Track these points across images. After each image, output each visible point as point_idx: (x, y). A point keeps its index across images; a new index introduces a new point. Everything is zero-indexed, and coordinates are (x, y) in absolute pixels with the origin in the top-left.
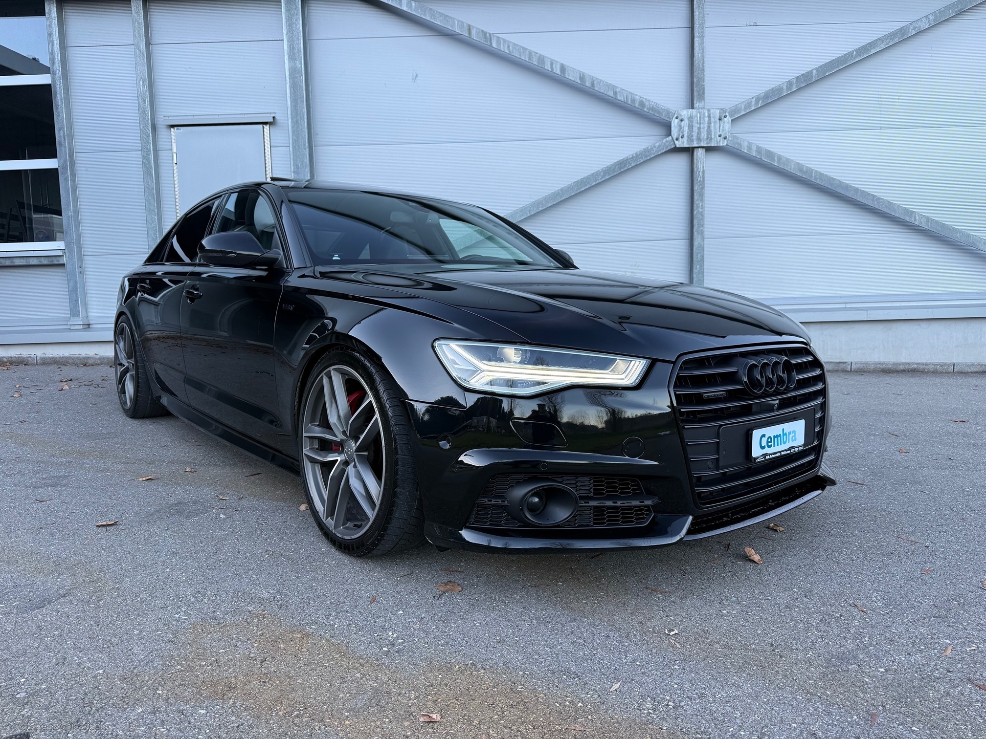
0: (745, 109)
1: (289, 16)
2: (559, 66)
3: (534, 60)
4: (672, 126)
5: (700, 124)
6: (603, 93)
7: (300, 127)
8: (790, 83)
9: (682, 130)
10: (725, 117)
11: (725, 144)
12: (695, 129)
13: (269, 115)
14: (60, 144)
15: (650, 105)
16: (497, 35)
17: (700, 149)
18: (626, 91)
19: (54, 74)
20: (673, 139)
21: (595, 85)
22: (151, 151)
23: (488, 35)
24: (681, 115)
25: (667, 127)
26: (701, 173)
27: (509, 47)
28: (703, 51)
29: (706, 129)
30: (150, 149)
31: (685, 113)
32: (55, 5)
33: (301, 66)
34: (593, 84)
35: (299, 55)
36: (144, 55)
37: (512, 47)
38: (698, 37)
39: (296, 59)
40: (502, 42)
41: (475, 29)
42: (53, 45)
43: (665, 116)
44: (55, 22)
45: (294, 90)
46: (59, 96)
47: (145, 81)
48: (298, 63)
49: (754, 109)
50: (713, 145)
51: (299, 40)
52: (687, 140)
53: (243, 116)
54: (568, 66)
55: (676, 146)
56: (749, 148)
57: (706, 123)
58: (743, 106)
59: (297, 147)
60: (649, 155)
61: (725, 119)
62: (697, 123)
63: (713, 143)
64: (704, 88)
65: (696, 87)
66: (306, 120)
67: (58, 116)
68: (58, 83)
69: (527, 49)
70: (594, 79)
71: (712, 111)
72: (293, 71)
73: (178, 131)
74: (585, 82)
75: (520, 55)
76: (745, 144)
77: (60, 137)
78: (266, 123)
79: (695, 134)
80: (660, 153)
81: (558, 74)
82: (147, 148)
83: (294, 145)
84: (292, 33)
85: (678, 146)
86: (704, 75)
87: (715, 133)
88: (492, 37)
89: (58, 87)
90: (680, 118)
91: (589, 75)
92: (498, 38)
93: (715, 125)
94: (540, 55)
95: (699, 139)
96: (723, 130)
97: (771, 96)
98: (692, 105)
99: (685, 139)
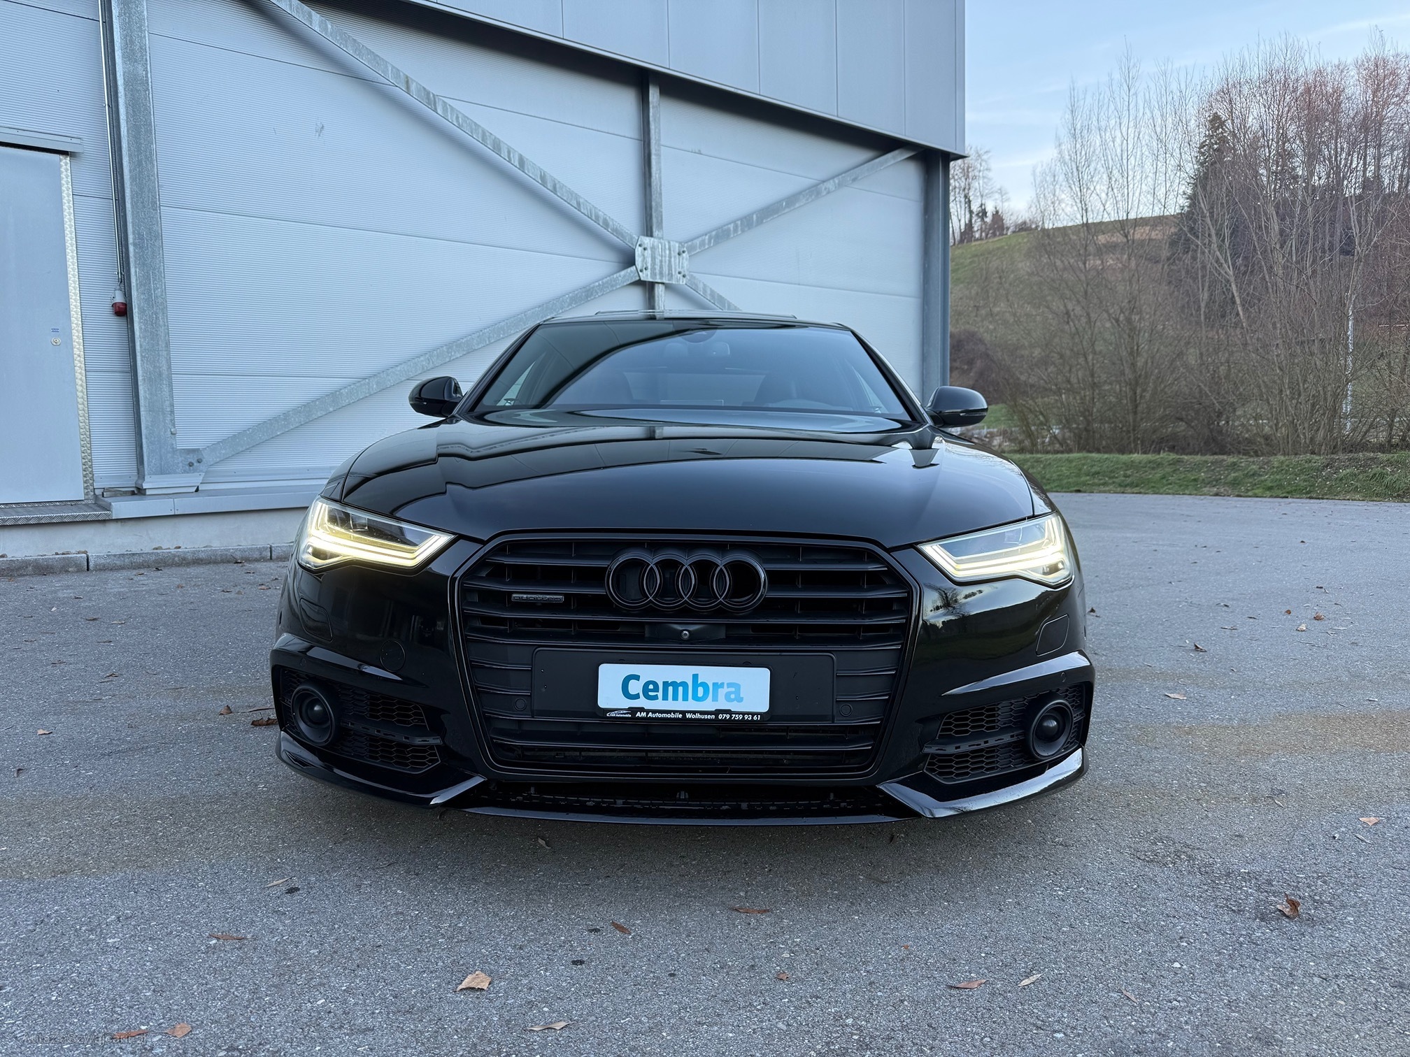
0: (700, 246)
2: (517, 160)
3: (488, 142)
4: (636, 254)
5: (662, 256)
6: (565, 201)
9: (645, 261)
10: (684, 252)
12: (658, 261)
13: (71, 140)
15: (613, 225)
16: (445, 99)
17: (661, 285)
18: (589, 203)
20: (636, 270)
21: (557, 190)
23: (432, 98)
24: (643, 244)
25: (630, 255)
27: (457, 118)
29: (667, 262)
31: (647, 241)
33: (147, 74)
34: (554, 188)
37: (462, 120)
38: (655, 155)
40: (449, 110)
41: (416, 88)
43: (628, 243)
45: (134, 111)
48: (140, 68)
49: (708, 248)
50: (672, 284)
51: (141, 30)
52: (651, 273)
54: (527, 160)
55: (638, 279)
57: (667, 256)
58: (699, 243)
59: (139, 204)
60: (614, 286)
61: (684, 255)
62: (659, 255)
63: (672, 280)
64: (662, 215)
65: (655, 212)
69: (479, 126)
70: (557, 184)
71: (672, 243)
74: (545, 183)
75: (472, 133)
76: (701, 286)
78: (65, 153)
79: (657, 268)
80: (624, 284)
81: (516, 172)
83: (135, 200)
84: (129, 18)
85: (642, 279)
86: (662, 200)
87: (674, 270)
88: (437, 103)
90: (643, 246)
91: (551, 176)
92: (447, 106)
93: (675, 260)
94: (498, 140)
95: (661, 274)
96: (682, 267)
97: (721, 235)
98: (649, 233)
99: (649, 272)
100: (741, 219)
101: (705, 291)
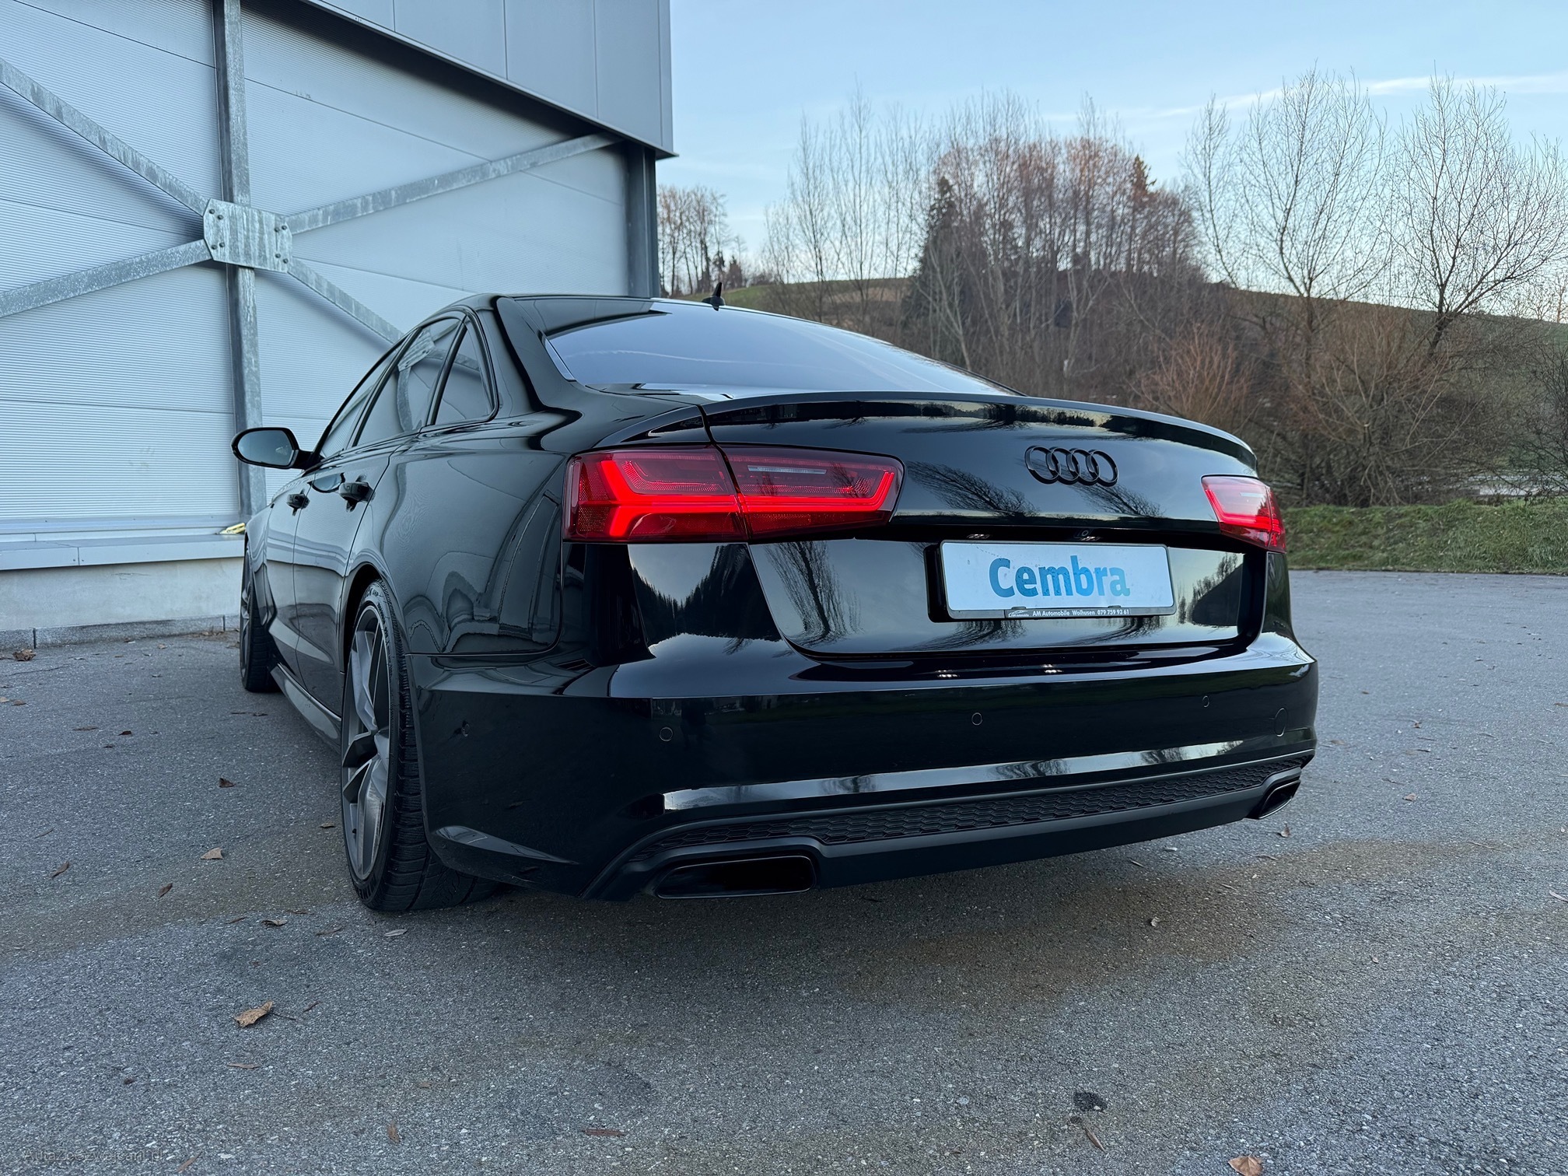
0: (309, 222)
4: (204, 223)
5: (248, 230)
6: (79, 134)
8: (365, 200)
9: (220, 234)
10: (283, 228)
11: (284, 273)
12: (241, 237)
15: (165, 178)
17: (248, 271)
18: (122, 141)
20: (206, 246)
21: (64, 116)
24: (218, 210)
25: (196, 224)
26: (250, 309)
28: (244, 115)
29: (257, 240)
31: (223, 207)
38: (235, 90)
43: (192, 205)
49: (321, 227)
50: (266, 268)
52: (229, 252)
55: (212, 259)
57: (257, 231)
58: (307, 218)
60: (169, 265)
61: (284, 232)
62: (244, 228)
63: (268, 266)
64: (248, 174)
65: (236, 169)
70: (63, 104)
71: (264, 214)
74: (43, 108)
76: (313, 277)
79: (241, 246)
80: (186, 264)
85: (215, 259)
86: (247, 154)
87: (270, 251)
90: (217, 214)
91: (52, 94)
93: (269, 238)
95: (247, 254)
96: (282, 249)
97: (343, 213)
98: (228, 196)
99: (227, 250)
100: (374, 195)
101: (319, 284)
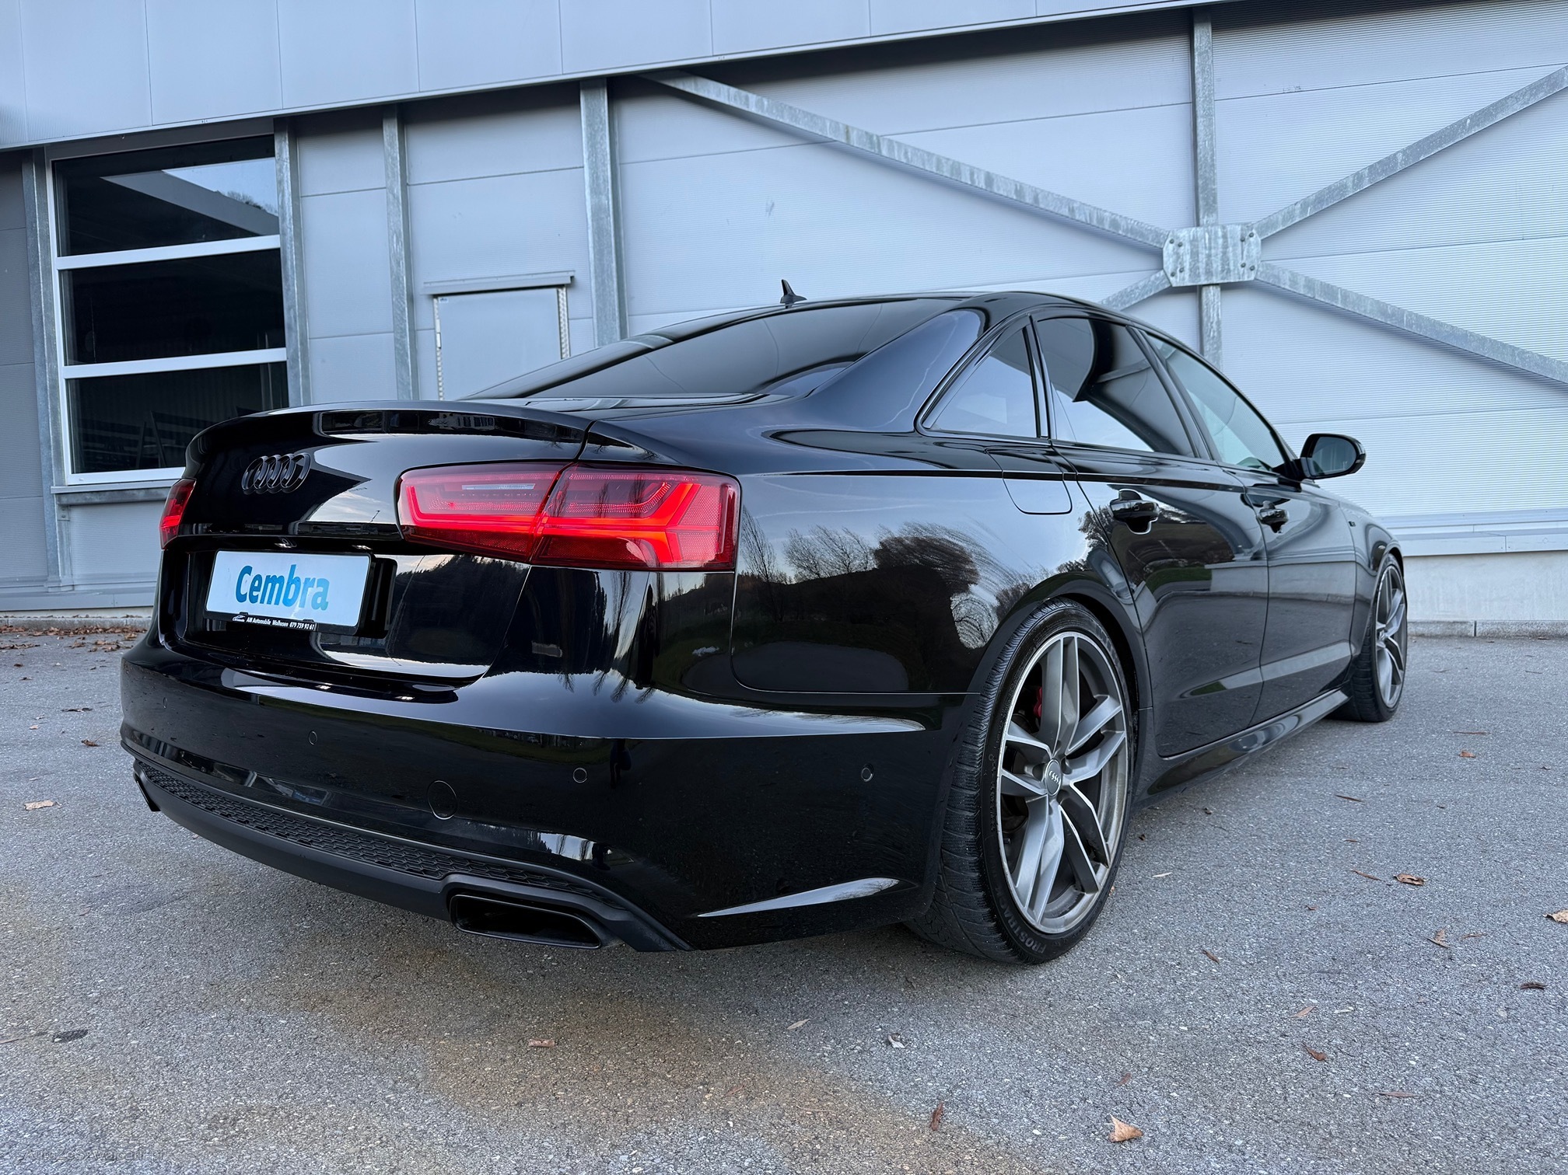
0: (1284, 221)
1: (591, 134)
2: (982, 177)
3: (945, 169)
4: (1165, 254)
5: (1210, 248)
6: (1051, 212)
7: (608, 289)
8: (1359, 177)
9: (1180, 260)
10: (1251, 236)
11: (1252, 278)
12: (1202, 258)
13: (565, 274)
14: (290, 328)
15: (1127, 224)
16: (888, 137)
17: (1211, 288)
18: (1089, 206)
19: (284, 234)
20: (1166, 274)
21: (1040, 200)
22: (406, 332)
23: (875, 138)
24: (1178, 238)
25: (1158, 254)
26: (1214, 325)
27: (906, 153)
28: (1212, 138)
29: (1220, 256)
30: (405, 329)
31: (1185, 234)
32: (287, 142)
33: (608, 203)
34: (1036, 199)
35: (605, 187)
36: (398, 201)
37: (912, 153)
38: (1202, 117)
39: (600, 193)
40: (896, 148)
41: (855, 132)
42: (283, 196)
43: (1153, 241)
44: (287, 165)
45: (599, 238)
46: (289, 263)
47: (401, 237)
48: (604, 197)
49: (1300, 221)
50: (1232, 281)
51: (604, 165)
52: (1190, 275)
53: (530, 277)
54: (997, 175)
55: (1171, 286)
56: (1294, 282)
57: (1220, 246)
58: (1280, 218)
59: (603, 319)
60: (1128, 302)
61: (1251, 239)
62: (1206, 247)
63: (1232, 277)
64: (1215, 193)
65: (1202, 193)
66: (615, 279)
67: (288, 290)
68: (289, 246)
69: (933, 154)
70: (1038, 191)
71: (1229, 228)
72: (597, 211)
73: (443, 302)
74: (1024, 197)
75: (923, 164)
76: (1286, 277)
77: (290, 318)
78: (561, 286)
79: (1202, 266)
80: (1146, 297)
81: (981, 189)
82: (401, 329)
83: (600, 315)
84: (596, 157)
85: (1174, 285)
86: (1214, 174)
87: (1234, 263)
88: (881, 141)
89: (288, 251)
90: (1176, 242)
91: (1030, 186)
92: (890, 141)
93: (1234, 250)
94: (954, 162)
95: (1209, 273)
96: (1248, 257)
97: (1329, 200)
99: (1187, 274)
